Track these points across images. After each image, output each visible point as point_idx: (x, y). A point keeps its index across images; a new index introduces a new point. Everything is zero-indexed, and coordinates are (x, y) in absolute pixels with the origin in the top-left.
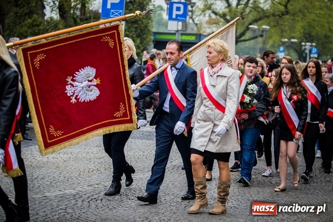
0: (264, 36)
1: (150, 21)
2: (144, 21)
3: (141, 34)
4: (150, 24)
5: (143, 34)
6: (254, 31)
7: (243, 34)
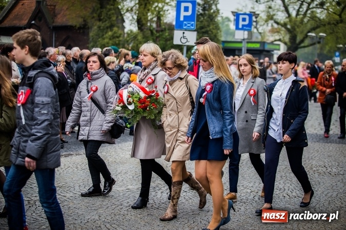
0: (322, 42)
1: (219, 31)
2: (214, 31)
4: (219, 34)
6: (312, 38)
7: (302, 41)
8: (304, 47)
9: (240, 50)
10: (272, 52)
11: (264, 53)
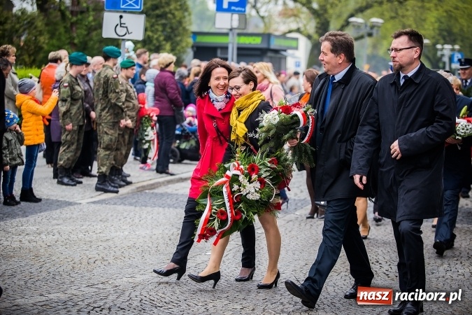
0: (375, 35)
1: (186, 14)
2: (177, 13)
4: (187, 18)
5: (176, 36)
6: (358, 27)
9: (225, 48)
11: (270, 55)
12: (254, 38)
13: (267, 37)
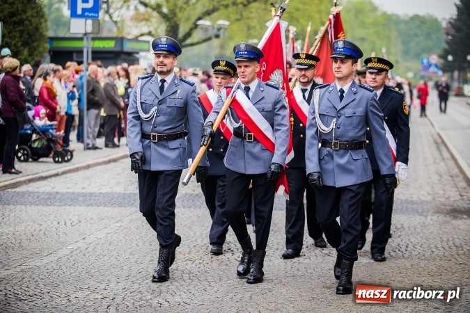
0: (221, 36)
1: (42, 20)
2: (33, 20)
3: (30, 41)
4: (44, 25)
5: (33, 41)
6: (206, 29)
7: (188, 35)
8: (192, 45)
9: (80, 52)
10: (137, 56)
11: (123, 56)
12: (107, 42)
13: (120, 40)
